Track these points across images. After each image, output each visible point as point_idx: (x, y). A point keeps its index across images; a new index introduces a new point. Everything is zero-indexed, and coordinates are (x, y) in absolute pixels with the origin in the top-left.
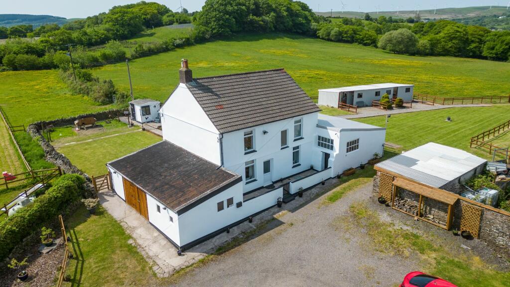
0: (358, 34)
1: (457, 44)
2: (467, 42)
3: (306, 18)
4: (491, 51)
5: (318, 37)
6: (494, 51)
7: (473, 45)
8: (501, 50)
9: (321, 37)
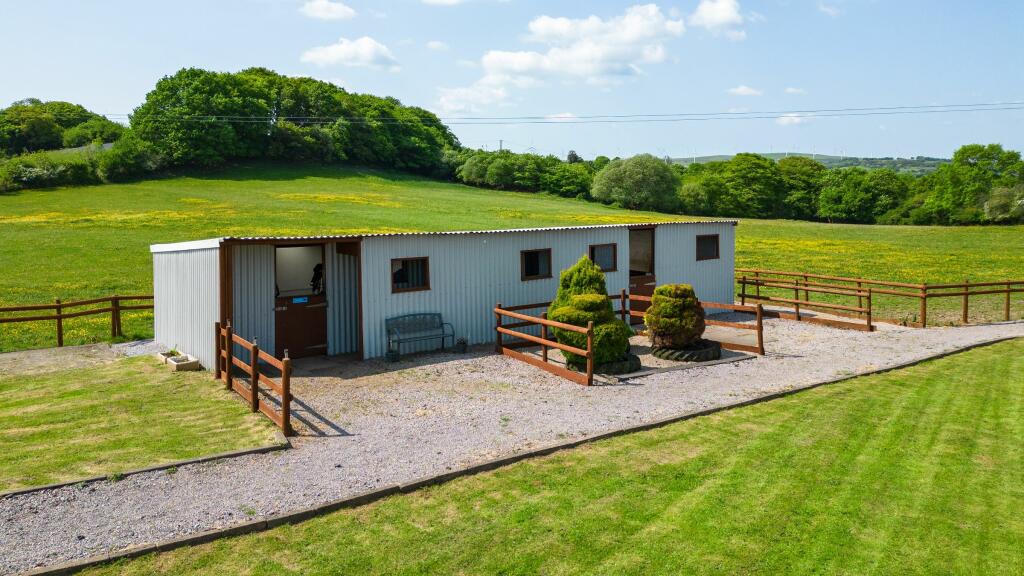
0: (548, 172)
1: (761, 192)
2: (781, 188)
3: (431, 139)
4: (835, 207)
5: (459, 181)
6: (842, 206)
7: (796, 195)
8: (857, 202)
9: (465, 179)
